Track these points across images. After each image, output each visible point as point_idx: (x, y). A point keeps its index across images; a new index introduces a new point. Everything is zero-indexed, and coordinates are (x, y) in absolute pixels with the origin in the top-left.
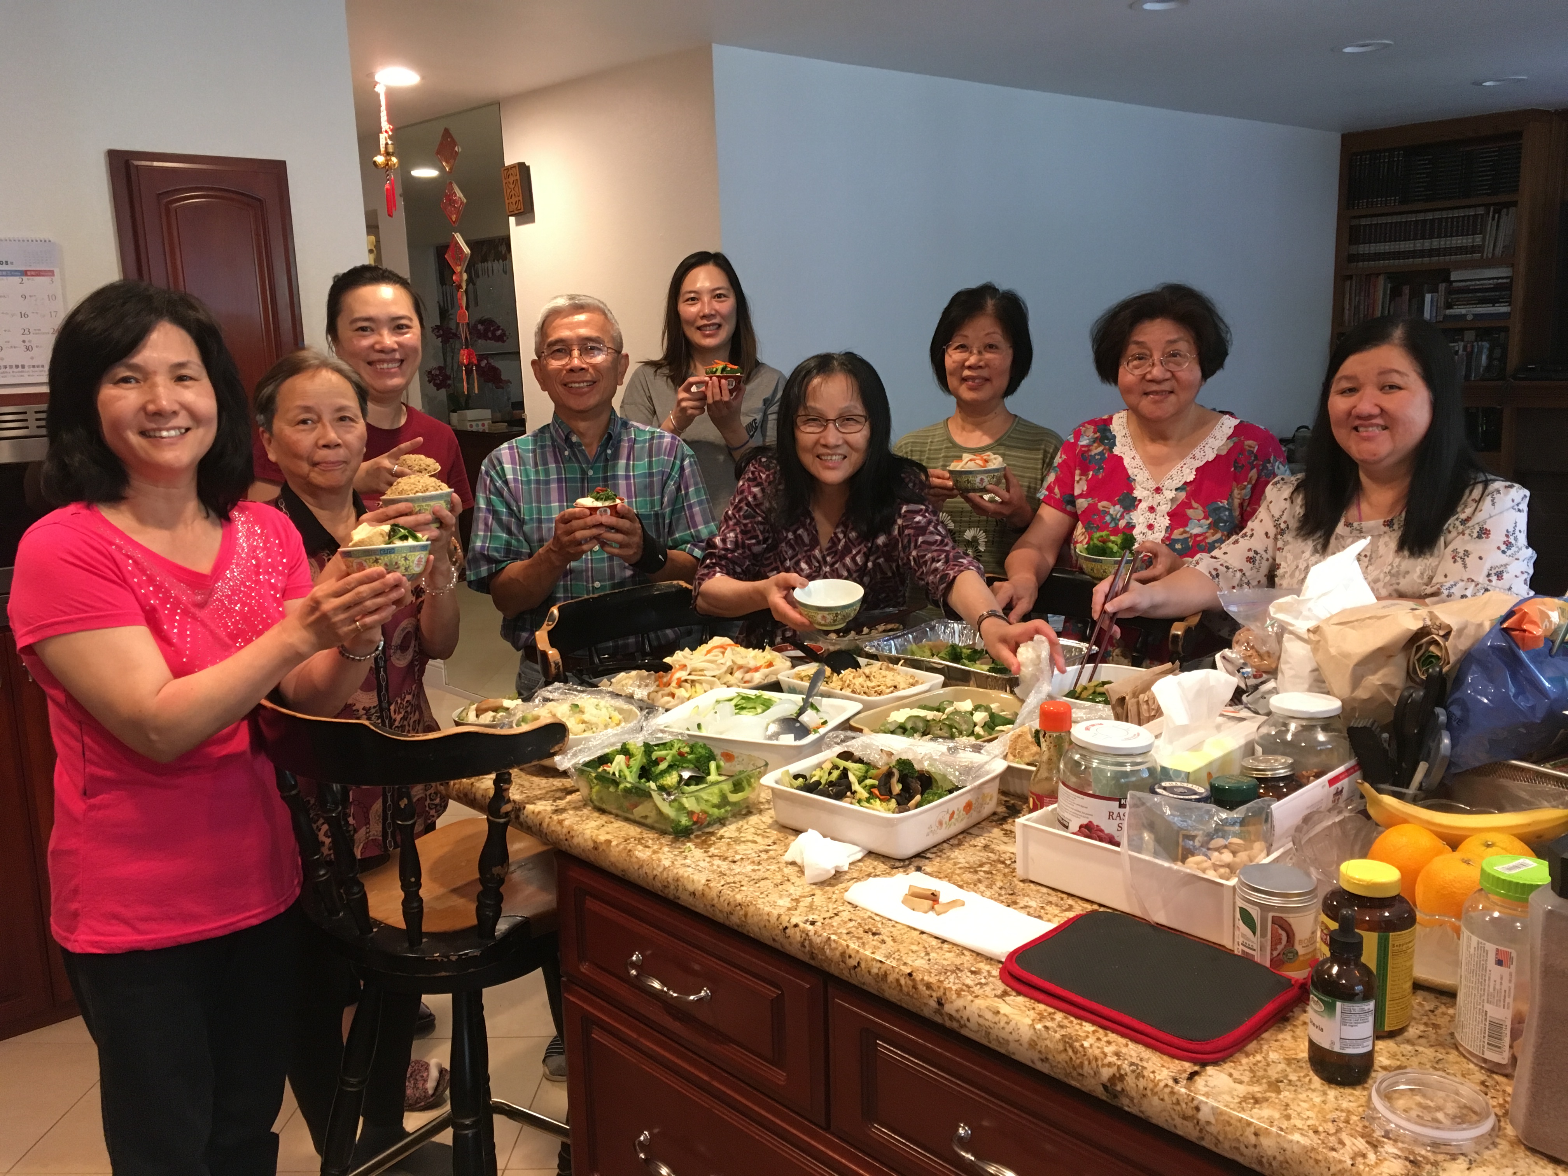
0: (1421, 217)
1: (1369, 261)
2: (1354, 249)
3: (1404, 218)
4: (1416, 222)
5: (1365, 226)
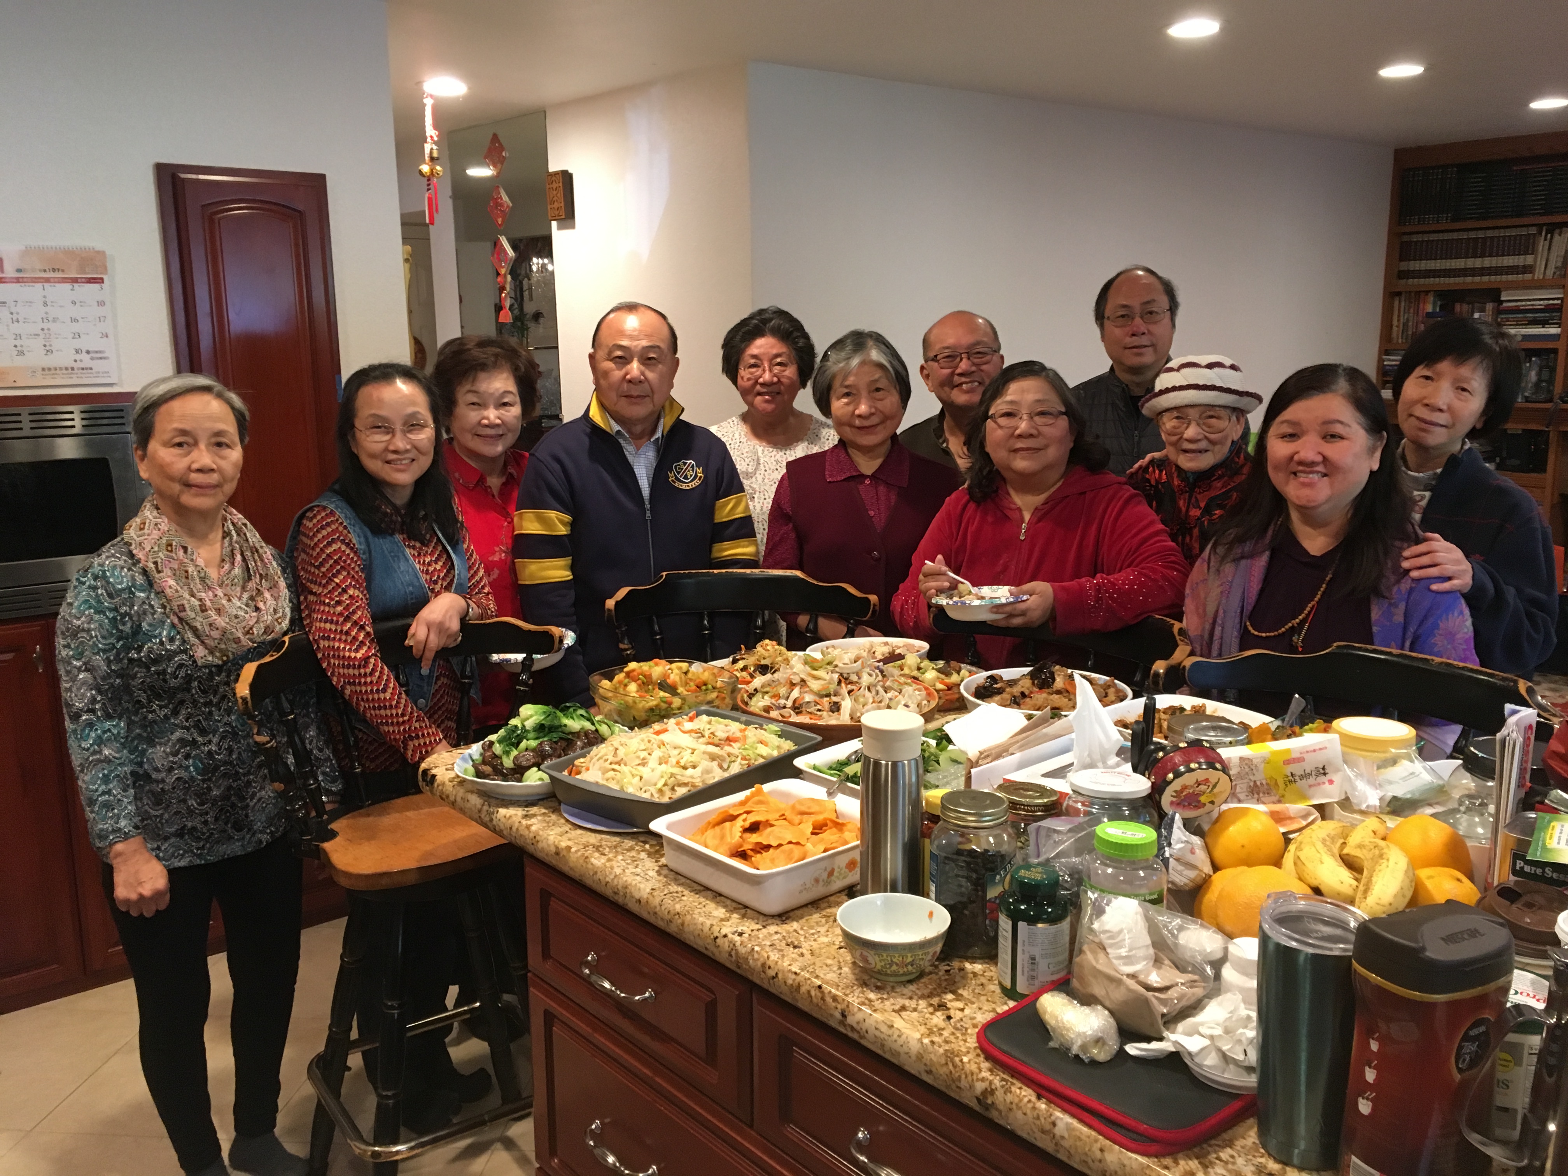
0: (1473, 235)
1: (1419, 278)
2: (1404, 266)
3: (1455, 236)
4: (1469, 239)
5: (1416, 242)
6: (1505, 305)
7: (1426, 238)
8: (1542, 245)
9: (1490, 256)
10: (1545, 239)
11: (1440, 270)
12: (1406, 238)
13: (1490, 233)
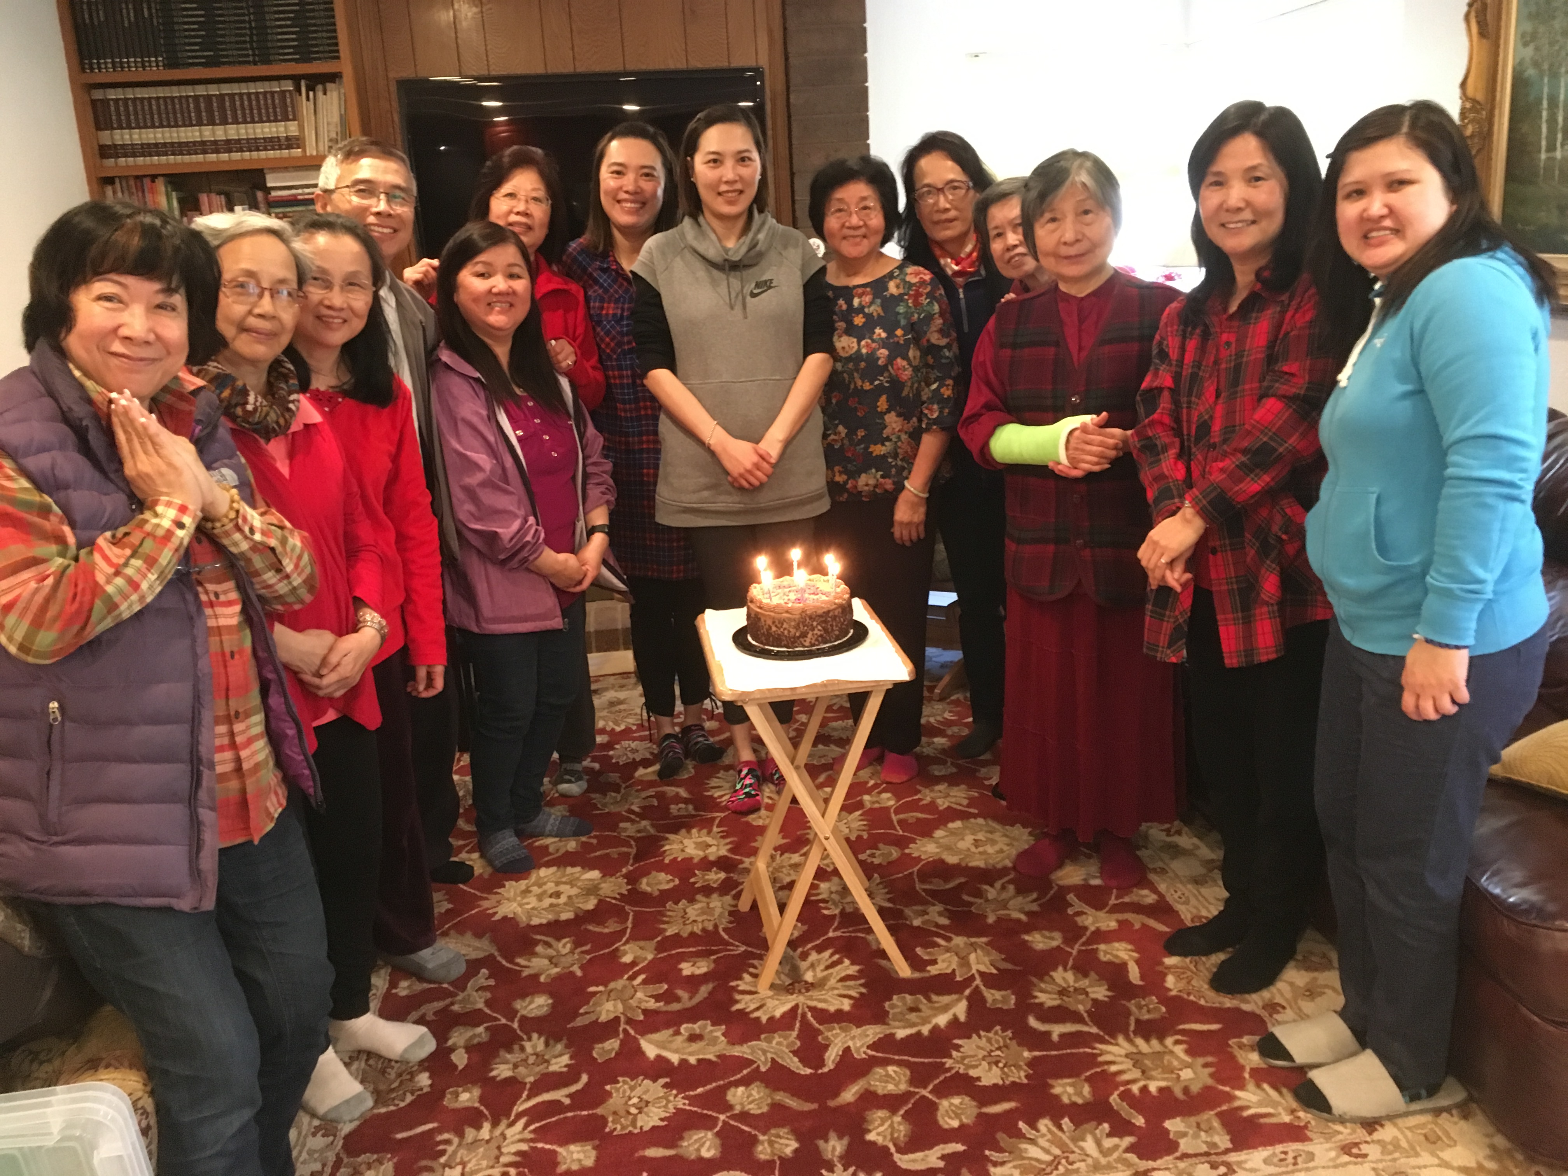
0: (201, 90)
1: (134, 155)
2: (106, 137)
3: (175, 92)
4: (196, 98)
5: (117, 101)
6: (274, 194)
7: (130, 93)
8: (305, 107)
9: (236, 122)
10: (308, 99)
11: (165, 144)
12: (98, 94)
13: (226, 89)
